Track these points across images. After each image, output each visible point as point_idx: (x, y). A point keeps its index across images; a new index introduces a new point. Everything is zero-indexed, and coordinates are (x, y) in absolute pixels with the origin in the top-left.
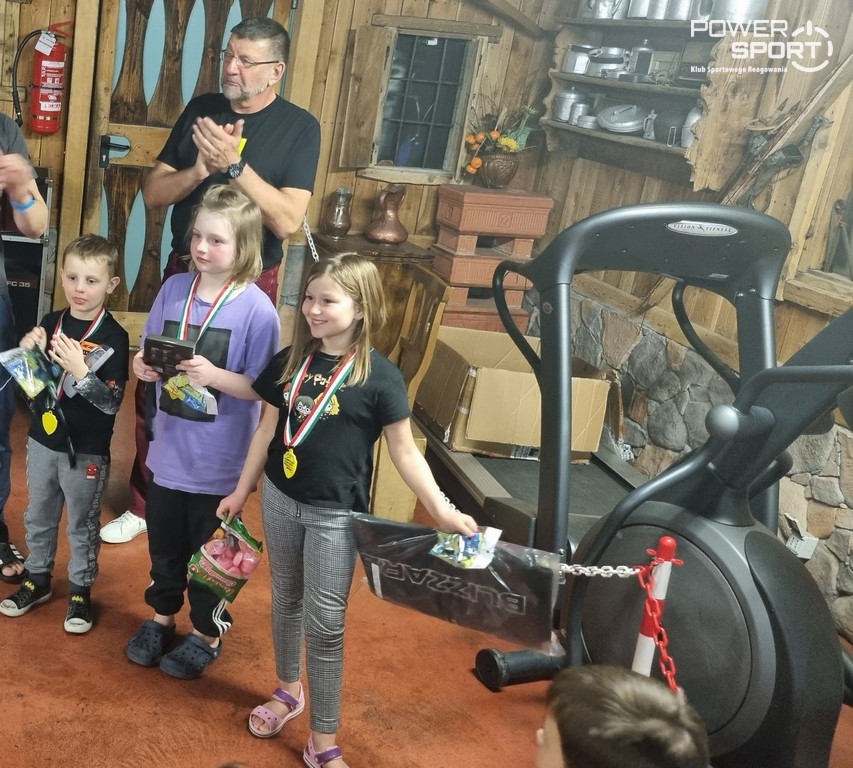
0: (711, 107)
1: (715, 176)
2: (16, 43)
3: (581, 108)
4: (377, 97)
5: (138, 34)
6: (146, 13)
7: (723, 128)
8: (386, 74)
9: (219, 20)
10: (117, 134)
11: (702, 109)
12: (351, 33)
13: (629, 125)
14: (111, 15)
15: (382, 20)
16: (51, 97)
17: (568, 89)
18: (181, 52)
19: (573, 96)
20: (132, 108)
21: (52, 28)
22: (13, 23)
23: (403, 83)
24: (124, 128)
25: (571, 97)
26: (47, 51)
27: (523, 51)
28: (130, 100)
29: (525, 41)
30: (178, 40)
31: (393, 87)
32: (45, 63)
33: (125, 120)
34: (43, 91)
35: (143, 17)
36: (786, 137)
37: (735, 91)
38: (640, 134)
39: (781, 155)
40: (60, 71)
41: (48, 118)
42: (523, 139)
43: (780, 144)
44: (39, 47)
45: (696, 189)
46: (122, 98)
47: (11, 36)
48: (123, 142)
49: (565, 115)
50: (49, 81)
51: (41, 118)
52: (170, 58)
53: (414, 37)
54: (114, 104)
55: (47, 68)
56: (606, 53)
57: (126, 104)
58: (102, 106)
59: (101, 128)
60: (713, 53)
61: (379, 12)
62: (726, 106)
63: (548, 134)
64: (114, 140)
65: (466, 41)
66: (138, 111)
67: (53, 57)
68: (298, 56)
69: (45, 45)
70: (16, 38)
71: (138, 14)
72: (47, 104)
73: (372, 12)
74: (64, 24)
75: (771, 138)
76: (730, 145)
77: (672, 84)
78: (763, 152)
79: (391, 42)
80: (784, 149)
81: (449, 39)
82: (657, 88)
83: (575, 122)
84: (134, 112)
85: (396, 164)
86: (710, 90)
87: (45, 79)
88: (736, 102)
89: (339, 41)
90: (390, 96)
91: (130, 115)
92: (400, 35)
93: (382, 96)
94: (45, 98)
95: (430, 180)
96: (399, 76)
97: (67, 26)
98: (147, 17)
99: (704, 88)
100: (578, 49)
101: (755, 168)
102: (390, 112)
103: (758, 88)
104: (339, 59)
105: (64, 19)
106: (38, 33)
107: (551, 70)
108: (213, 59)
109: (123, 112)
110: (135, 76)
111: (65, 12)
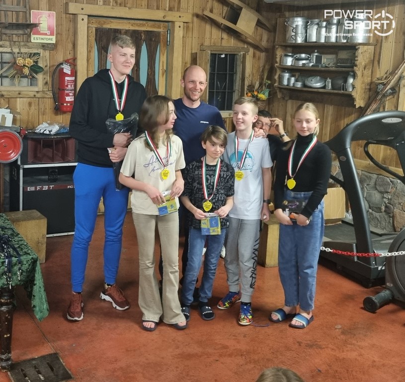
0: (358, 75)
1: (362, 101)
2: (48, 70)
3: (293, 79)
5: (104, 61)
6: (106, 50)
7: (363, 83)
8: (208, 71)
11: (354, 76)
12: (192, 55)
13: (319, 85)
14: (91, 54)
15: (204, 48)
16: (71, 94)
17: (284, 72)
19: (287, 74)
21: (67, 61)
22: (46, 60)
23: (214, 74)
25: (287, 75)
27: (257, 58)
29: (258, 53)
32: (67, 78)
34: (66, 92)
35: (105, 53)
36: (391, 84)
37: (365, 69)
38: (324, 87)
39: (390, 91)
40: (73, 81)
41: (69, 104)
42: (267, 93)
43: (389, 87)
45: (357, 107)
47: (46, 66)
49: (285, 83)
50: (69, 86)
51: (65, 104)
53: (216, 54)
55: (68, 81)
56: (300, 56)
60: (356, 54)
61: (202, 45)
62: (363, 74)
63: (278, 91)
65: (236, 55)
68: (174, 66)
69: (67, 69)
70: (48, 67)
71: (103, 52)
72: (69, 97)
73: (200, 45)
74: (70, 59)
75: (385, 85)
76: (365, 89)
77: (336, 67)
78: (382, 91)
79: (209, 57)
80: (391, 89)
81: (229, 54)
82: (331, 69)
83: (291, 85)
86: (357, 69)
87: (67, 86)
88: (365, 72)
89: (188, 58)
92: (211, 54)
94: (68, 95)
95: (229, 115)
97: (72, 60)
99: (355, 68)
100: (287, 56)
101: (380, 97)
103: (371, 66)
105: (70, 57)
106: (62, 64)
107: (275, 65)
108: (136, 70)
111: (70, 53)
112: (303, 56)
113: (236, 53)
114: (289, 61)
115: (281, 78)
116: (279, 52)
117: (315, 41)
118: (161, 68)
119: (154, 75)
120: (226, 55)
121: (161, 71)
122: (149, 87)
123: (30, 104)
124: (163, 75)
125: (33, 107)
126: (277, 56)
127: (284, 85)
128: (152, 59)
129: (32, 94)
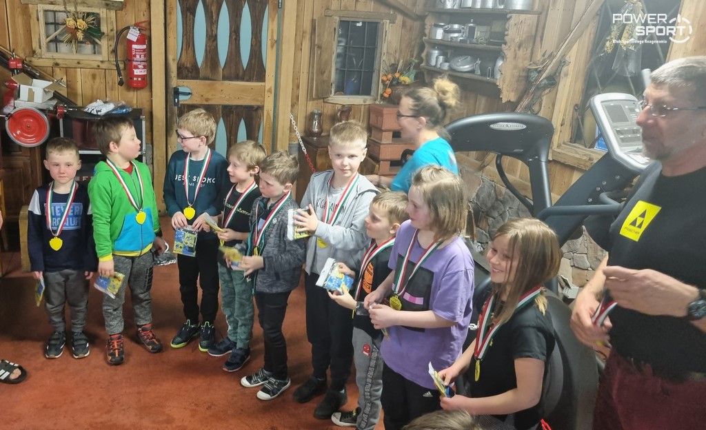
0: (508, 56)
1: (513, 94)
2: (115, 35)
3: (441, 58)
4: (331, 57)
5: (190, 26)
6: (193, 13)
7: (515, 67)
8: (335, 43)
9: (237, 16)
10: (183, 86)
11: (503, 58)
12: (313, 21)
13: (467, 67)
14: (172, 16)
15: (330, 13)
16: (140, 67)
17: (434, 48)
18: (216, 36)
19: (437, 52)
20: (191, 70)
21: (137, 25)
22: (112, 23)
23: (345, 48)
24: (186, 82)
25: (436, 53)
26: (134, 39)
27: (408, 27)
28: (188, 65)
29: (409, 22)
30: (214, 29)
31: (339, 50)
32: (134, 46)
33: (186, 78)
34: (134, 63)
35: (192, 16)
36: (547, 71)
37: (519, 48)
38: (472, 72)
39: (546, 81)
40: (144, 50)
41: (140, 79)
42: (412, 76)
43: (544, 75)
44: (129, 37)
45: (503, 102)
46: (184, 65)
47: (112, 30)
48: (188, 91)
49: (433, 63)
50: (138, 57)
51: (135, 79)
52: (210, 39)
53: (348, 22)
54: (179, 68)
55: (136, 49)
56: (452, 28)
57: (186, 68)
58: (172, 70)
59: (172, 83)
60: (507, 27)
61: (328, 9)
62: (516, 55)
63: (425, 73)
64: (181, 90)
65: (377, 23)
66: (194, 72)
67: (139, 42)
68: (284, 35)
69: (133, 35)
70: (115, 32)
71: (189, 14)
72: (138, 70)
73: (324, 9)
74: (144, 22)
75: (540, 72)
76: (519, 76)
77: (487, 44)
78: (536, 80)
79: (336, 25)
80: (547, 78)
81: (368, 22)
82: (480, 46)
83: (438, 66)
84: (191, 72)
85: (345, 94)
86: (507, 47)
87: (135, 56)
88: (520, 53)
89: (307, 26)
90: (338, 55)
91: (190, 74)
92: (341, 21)
93: (334, 56)
94: (136, 67)
95: (364, 102)
96: (343, 44)
97: (146, 24)
98: (194, 16)
99: (503, 46)
100: (437, 26)
101: (533, 89)
102: (339, 66)
103: (531, 44)
104: (308, 37)
105: (143, 19)
106: (128, 28)
107: (424, 38)
108: (235, 39)
109: (185, 72)
110: (190, 51)
111: (144, 15)
112: (456, 26)
113: (376, 21)
114: (439, 34)
115: (429, 56)
116: (429, 21)
117: (470, 6)
118: (270, 38)
119: (261, 46)
120: (364, 23)
121: (269, 42)
122: (253, 62)
123: (94, 76)
124: (272, 47)
125: (97, 81)
126: (426, 27)
127: (431, 66)
128: (257, 25)
129: (95, 64)
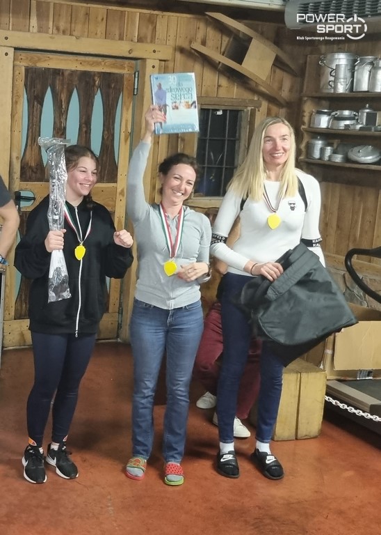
3: (329, 150)
4: (193, 151)
5: (37, 117)
8: (196, 135)
10: (25, 189)
13: (370, 158)
17: (316, 138)
18: (65, 129)
19: (320, 142)
20: (35, 170)
23: (205, 140)
28: (33, 164)
29: (274, 109)
33: (30, 179)
38: (378, 163)
46: (28, 164)
48: (30, 195)
49: (317, 155)
53: (208, 110)
54: (22, 168)
56: (342, 114)
57: (30, 167)
58: (15, 170)
59: (15, 186)
63: (304, 168)
64: (23, 194)
65: (240, 111)
66: (39, 172)
71: (35, 104)
81: (230, 111)
83: (326, 158)
84: (36, 173)
85: (205, 196)
91: (34, 175)
92: (201, 109)
107: (303, 127)
109: (29, 173)
110: (35, 147)
113: (240, 108)
114: (324, 122)
115: (310, 148)
116: (308, 108)
117: (366, 90)
118: (123, 130)
119: (113, 140)
120: (225, 111)
121: (123, 135)
122: (104, 158)
124: (126, 140)
126: (305, 114)
127: (314, 159)
128: (110, 116)
